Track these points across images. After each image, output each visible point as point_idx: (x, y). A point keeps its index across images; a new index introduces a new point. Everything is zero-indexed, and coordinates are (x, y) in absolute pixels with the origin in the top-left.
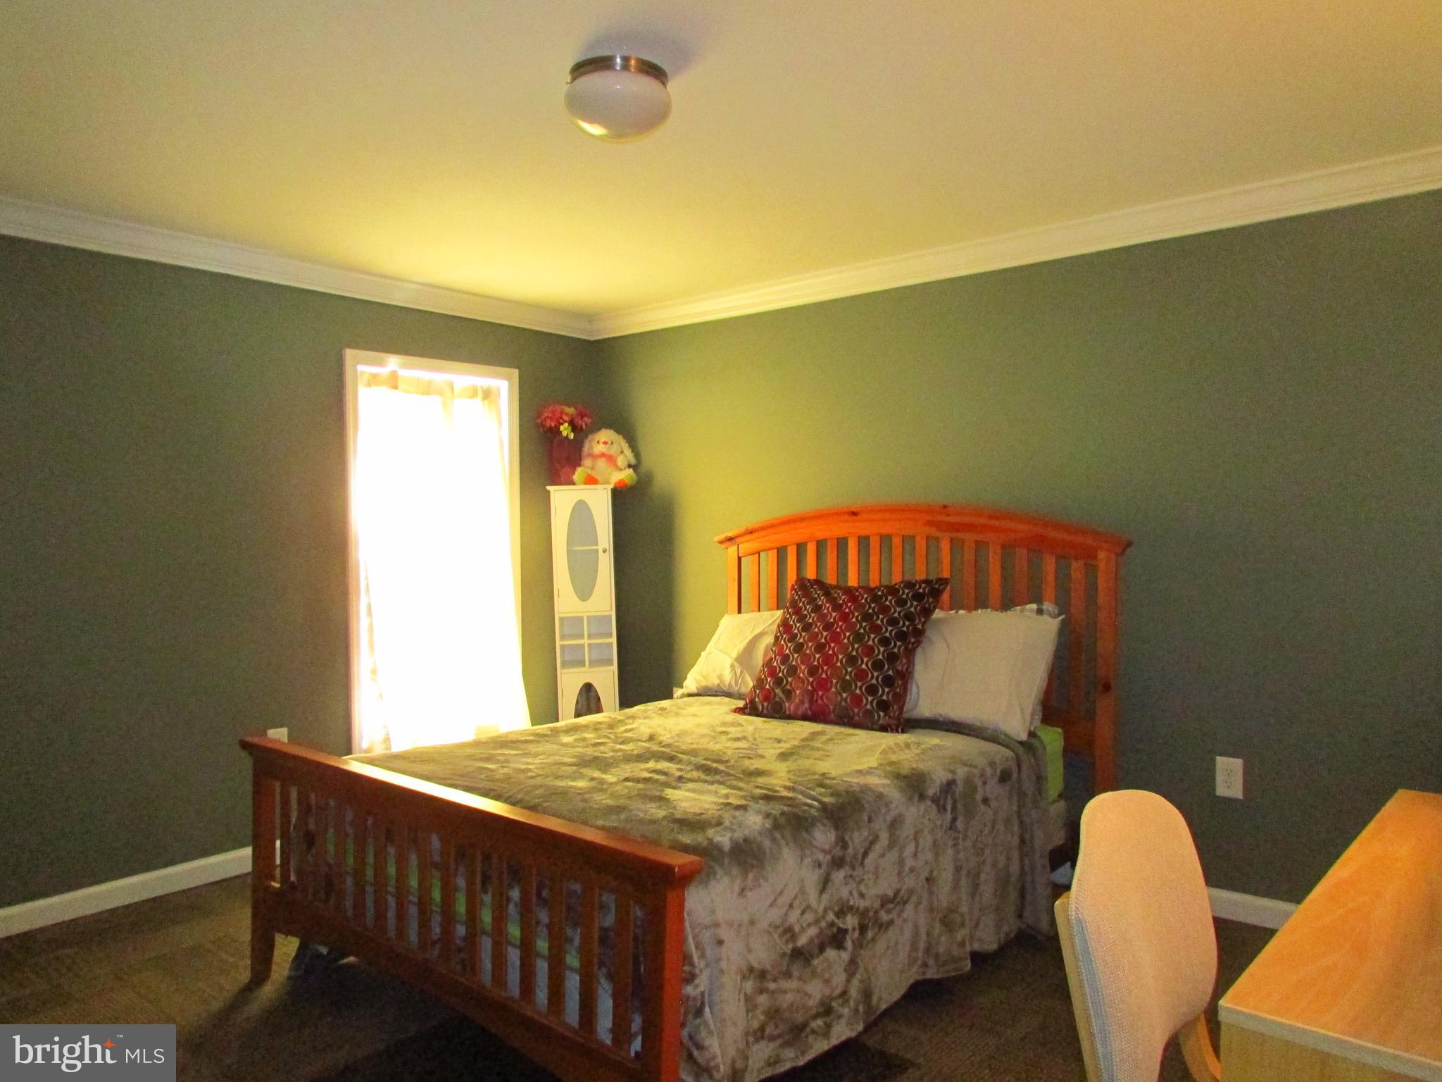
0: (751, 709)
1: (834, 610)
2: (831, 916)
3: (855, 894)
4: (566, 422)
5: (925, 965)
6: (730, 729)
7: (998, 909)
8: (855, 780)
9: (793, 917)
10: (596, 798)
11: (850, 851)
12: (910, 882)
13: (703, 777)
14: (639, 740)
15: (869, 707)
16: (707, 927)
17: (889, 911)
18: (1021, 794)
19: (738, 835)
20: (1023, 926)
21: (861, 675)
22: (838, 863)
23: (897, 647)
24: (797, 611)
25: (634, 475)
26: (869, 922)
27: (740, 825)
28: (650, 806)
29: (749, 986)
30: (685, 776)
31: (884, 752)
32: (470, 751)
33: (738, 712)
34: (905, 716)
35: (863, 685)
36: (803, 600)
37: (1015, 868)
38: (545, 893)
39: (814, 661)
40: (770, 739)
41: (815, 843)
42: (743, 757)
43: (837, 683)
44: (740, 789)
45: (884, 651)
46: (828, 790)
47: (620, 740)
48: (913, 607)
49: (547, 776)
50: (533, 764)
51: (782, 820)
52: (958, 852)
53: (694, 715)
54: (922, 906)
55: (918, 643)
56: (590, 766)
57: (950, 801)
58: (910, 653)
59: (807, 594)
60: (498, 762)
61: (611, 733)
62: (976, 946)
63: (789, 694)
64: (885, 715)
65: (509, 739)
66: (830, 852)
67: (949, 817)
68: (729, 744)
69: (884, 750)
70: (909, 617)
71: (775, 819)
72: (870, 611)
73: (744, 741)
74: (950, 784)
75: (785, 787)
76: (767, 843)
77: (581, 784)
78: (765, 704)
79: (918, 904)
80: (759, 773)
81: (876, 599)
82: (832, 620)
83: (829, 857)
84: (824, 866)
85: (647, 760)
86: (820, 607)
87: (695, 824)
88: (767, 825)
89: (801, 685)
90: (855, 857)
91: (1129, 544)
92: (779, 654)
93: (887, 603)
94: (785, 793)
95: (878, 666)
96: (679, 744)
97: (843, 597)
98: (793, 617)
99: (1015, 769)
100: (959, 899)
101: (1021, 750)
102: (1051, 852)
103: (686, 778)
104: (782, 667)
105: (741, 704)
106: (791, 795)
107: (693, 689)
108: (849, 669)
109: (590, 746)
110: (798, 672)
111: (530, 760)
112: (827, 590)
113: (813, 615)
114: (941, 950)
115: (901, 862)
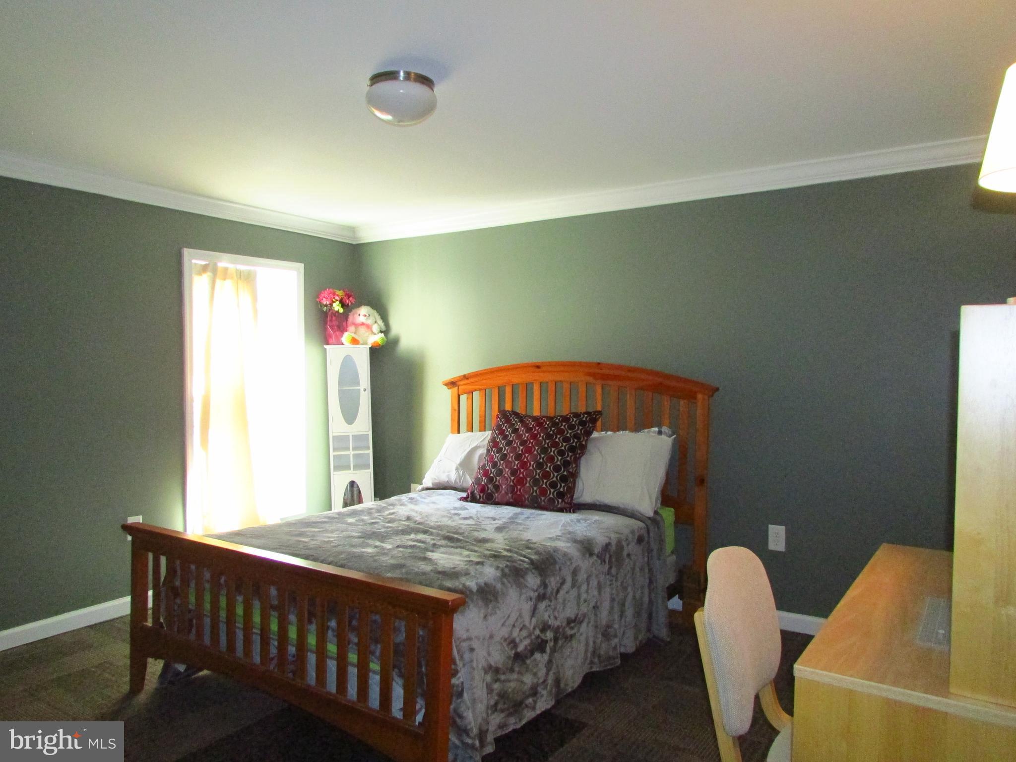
0: (472, 498)
1: (527, 432)
2: (537, 632)
3: (552, 617)
4: (337, 300)
5: (592, 663)
6: (460, 512)
7: (636, 626)
8: (549, 544)
9: (515, 634)
10: (383, 559)
11: (549, 590)
12: (584, 609)
13: (449, 544)
14: (400, 520)
15: (551, 496)
16: (464, 640)
17: (572, 628)
18: (650, 551)
19: (481, 581)
20: (651, 636)
21: (546, 475)
22: (541, 598)
23: (569, 457)
24: (502, 432)
25: (385, 338)
26: (560, 635)
27: (481, 573)
28: (420, 563)
29: (488, 678)
30: (438, 543)
31: (564, 525)
32: (287, 529)
33: (463, 500)
34: (575, 501)
35: (547, 482)
36: (505, 425)
37: (646, 599)
38: (354, 623)
39: (514, 466)
40: (488, 518)
41: (528, 585)
42: (473, 530)
43: (530, 480)
44: (476, 551)
45: (561, 459)
46: (534, 551)
47: (387, 520)
48: (579, 430)
49: (345, 545)
50: (333, 537)
51: (507, 570)
52: (612, 589)
53: (434, 503)
54: (590, 625)
55: (583, 454)
56: (371, 538)
57: (608, 556)
58: (577, 460)
59: (508, 421)
60: (307, 537)
61: (379, 516)
62: (623, 650)
63: (497, 488)
64: (562, 501)
65: (311, 521)
66: (536, 591)
67: (607, 566)
68: (462, 522)
69: (563, 524)
70: (576, 436)
71: (502, 570)
72: (551, 433)
73: (471, 519)
74: (608, 545)
75: (505, 549)
76: (499, 586)
77: (369, 550)
78: (482, 495)
79: (589, 622)
80: (484, 541)
81: (555, 424)
82: (526, 439)
83: (536, 594)
84: (534, 600)
85: (409, 533)
86: (517, 430)
87: (452, 574)
88: (498, 574)
89: (506, 482)
90: (552, 593)
91: (717, 389)
92: (490, 461)
93: (562, 427)
94: (505, 553)
95: (557, 469)
96: (428, 522)
97: (533, 423)
98: (499, 436)
99: (646, 535)
100: (614, 620)
101: (649, 522)
102: (668, 588)
103: (438, 545)
104: (493, 470)
105: (464, 495)
106: (509, 554)
107: (430, 485)
108: (538, 471)
109: (368, 525)
110: (504, 473)
111: (329, 535)
112: (521, 418)
113: (513, 435)
114: (602, 653)
115: (579, 596)
